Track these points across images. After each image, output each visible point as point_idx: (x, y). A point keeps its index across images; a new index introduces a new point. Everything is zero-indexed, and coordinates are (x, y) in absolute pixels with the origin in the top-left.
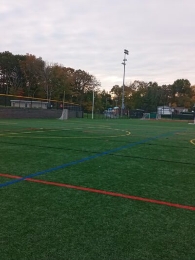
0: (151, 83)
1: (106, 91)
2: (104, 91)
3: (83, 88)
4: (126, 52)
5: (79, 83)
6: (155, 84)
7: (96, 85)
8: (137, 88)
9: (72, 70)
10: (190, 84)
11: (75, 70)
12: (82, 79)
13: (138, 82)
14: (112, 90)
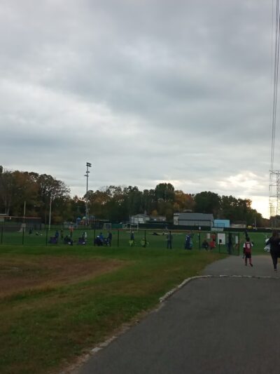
0: (130, 187)
1: (79, 197)
2: (76, 197)
3: (50, 195)
4: (89, 165)
5: (45, 190)
6: (135, 188)
7: (64, 191)
8: (113, 194)
9: (36, 175)
10: (173, 189)
11: (40, 175)
12: (47, 185)
13: (113, 187)
14: (85, 196)
